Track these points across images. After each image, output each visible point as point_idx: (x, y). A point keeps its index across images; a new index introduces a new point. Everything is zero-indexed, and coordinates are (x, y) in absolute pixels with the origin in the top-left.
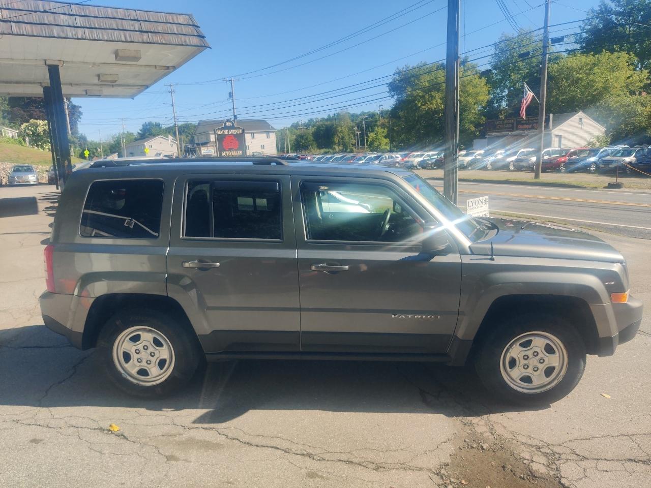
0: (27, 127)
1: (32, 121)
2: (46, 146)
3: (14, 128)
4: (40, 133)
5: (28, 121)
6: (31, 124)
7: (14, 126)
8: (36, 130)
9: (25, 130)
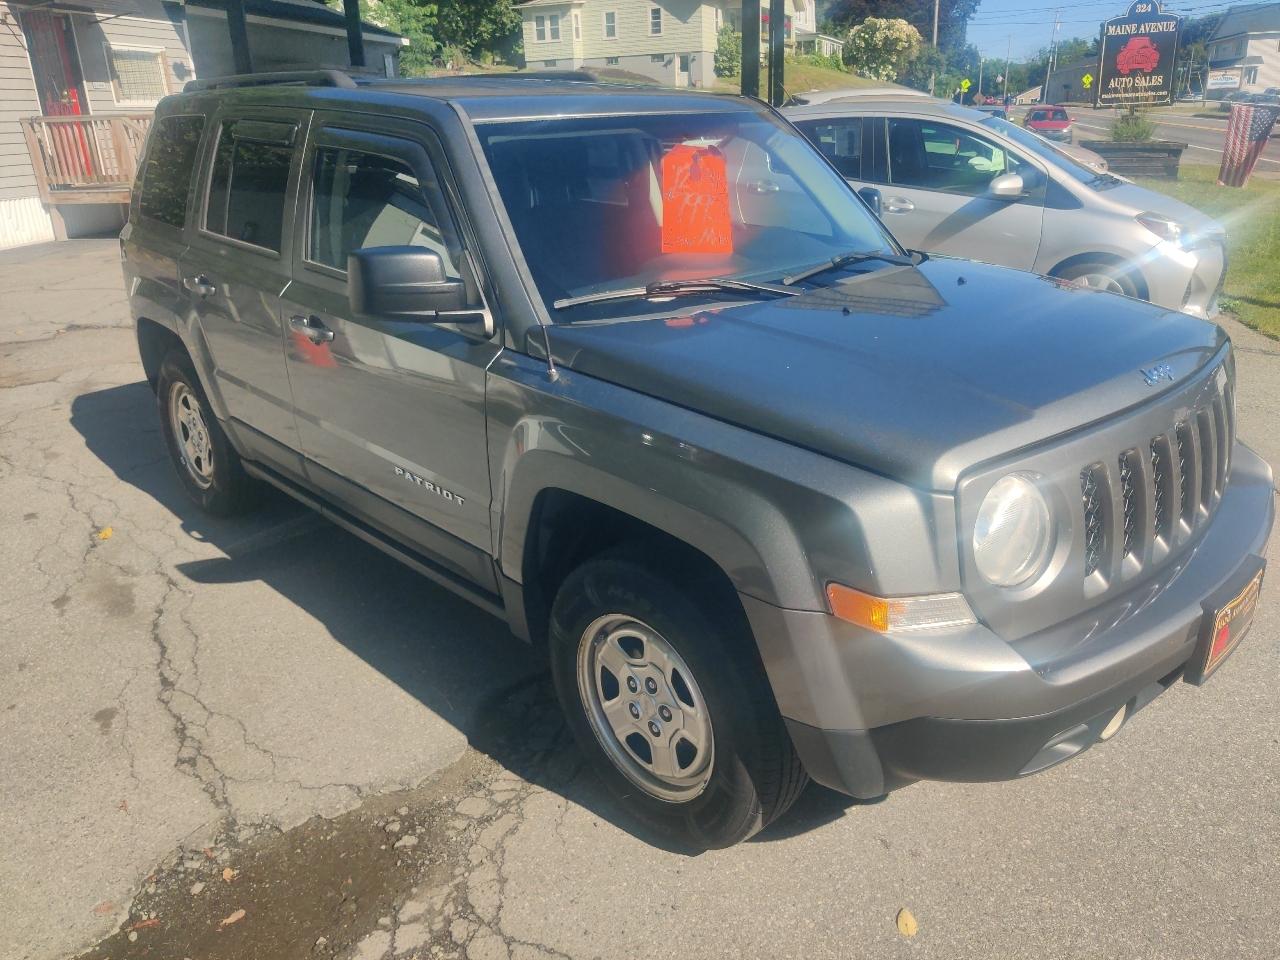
0: (858, 34)
1: (869, 20)
2: (883, 70)
3: (840, 35)
4: (876, 45)
5: (862, 22)
6: (868, 27)
7: (840, 32)
8: (872, 39)
9: (854, 40)
